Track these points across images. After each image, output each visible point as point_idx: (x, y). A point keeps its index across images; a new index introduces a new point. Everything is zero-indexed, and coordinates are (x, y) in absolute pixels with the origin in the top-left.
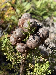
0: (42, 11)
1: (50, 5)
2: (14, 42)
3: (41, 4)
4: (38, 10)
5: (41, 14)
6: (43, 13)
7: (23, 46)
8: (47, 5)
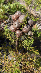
0: (14, 10)
1: (18, 7)
2: (14, 30)
3: (13, 6)
4: (12, 9)
5: (14, 12)
6: (15, 11)
7: (20, 32)
8: (17, 7)
